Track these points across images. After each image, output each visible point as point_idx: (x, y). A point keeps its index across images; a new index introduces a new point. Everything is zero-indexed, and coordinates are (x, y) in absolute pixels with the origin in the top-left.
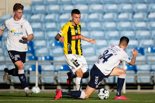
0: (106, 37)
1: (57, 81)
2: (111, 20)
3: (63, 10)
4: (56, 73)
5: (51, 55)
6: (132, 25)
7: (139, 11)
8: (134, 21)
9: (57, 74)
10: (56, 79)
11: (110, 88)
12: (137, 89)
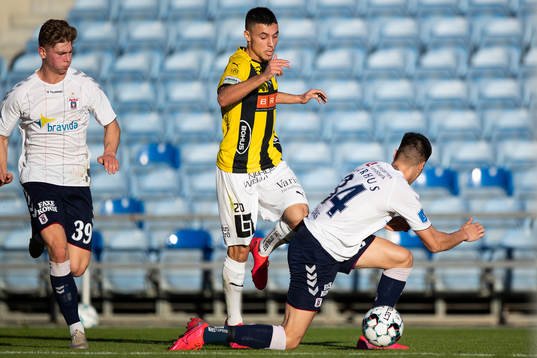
0: (328, 133)
1: (156, 284)
2: (343, 75)
3: (179, 37)
4: (153, 257)
5: (136, 193)
6: (415, 91)
7: (440, 43)
8: (422, 78)
9: (158, 260)
10: (152, 277)
11: (342, 311)
12: (432, 312)
